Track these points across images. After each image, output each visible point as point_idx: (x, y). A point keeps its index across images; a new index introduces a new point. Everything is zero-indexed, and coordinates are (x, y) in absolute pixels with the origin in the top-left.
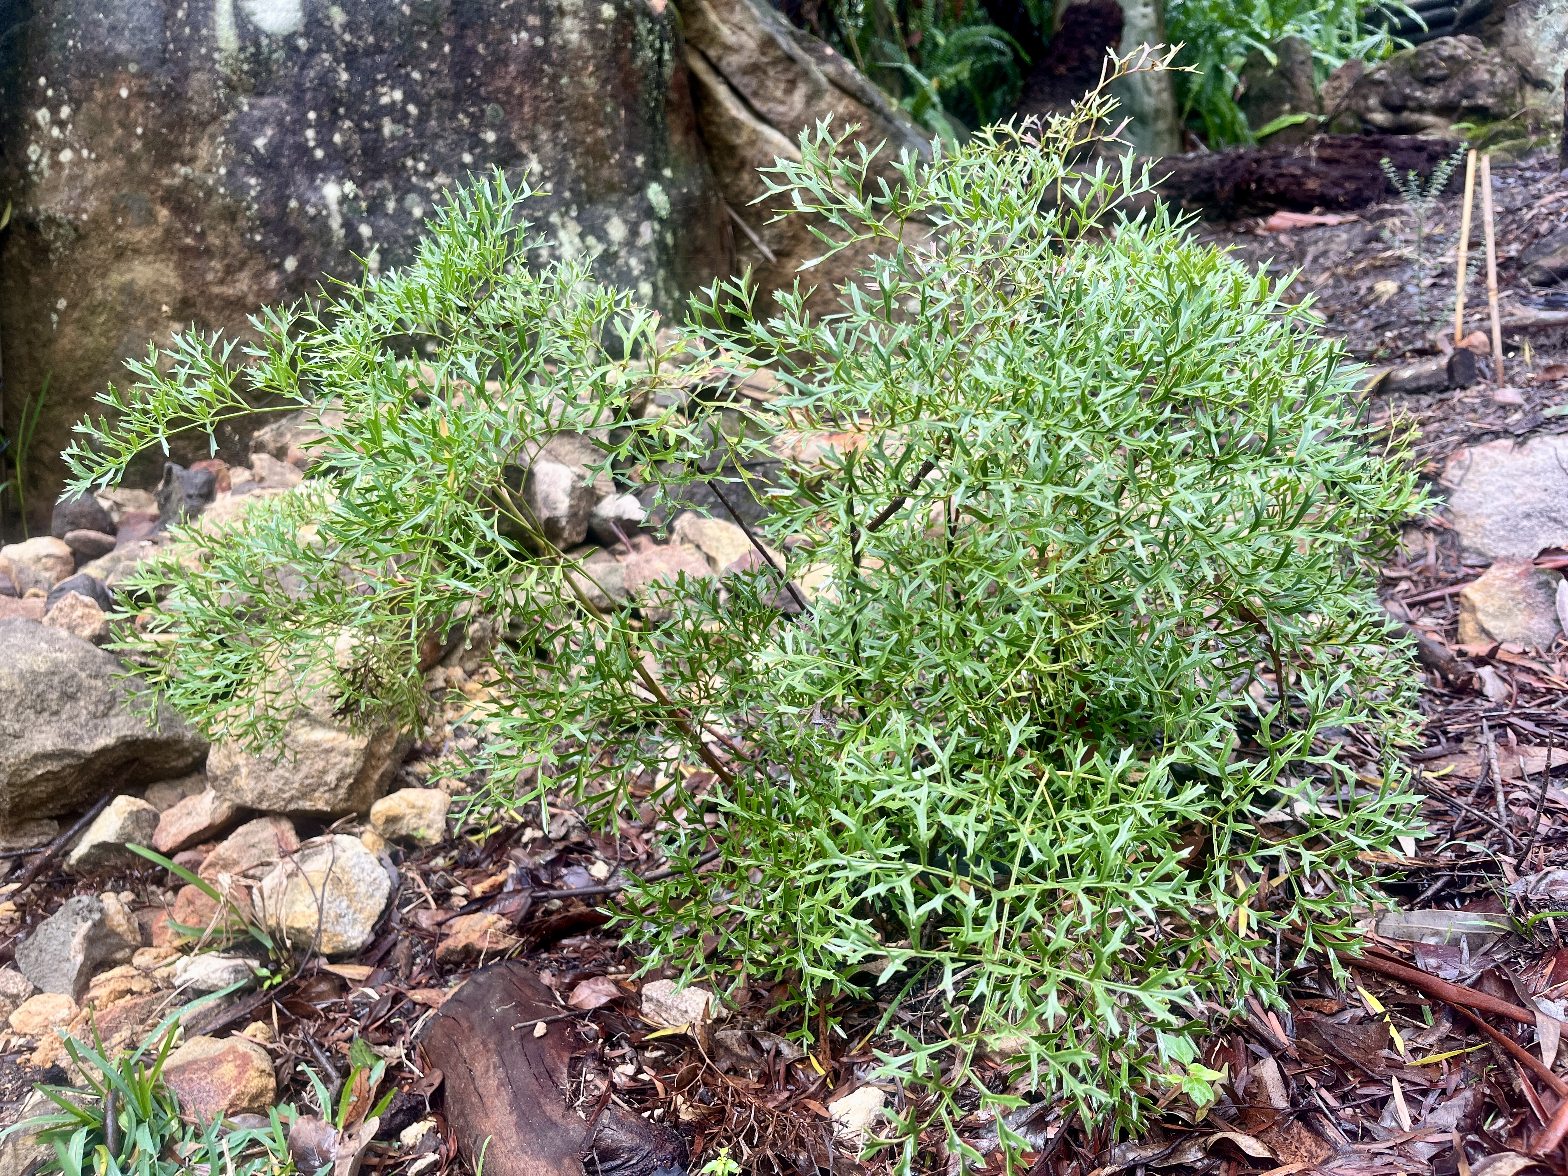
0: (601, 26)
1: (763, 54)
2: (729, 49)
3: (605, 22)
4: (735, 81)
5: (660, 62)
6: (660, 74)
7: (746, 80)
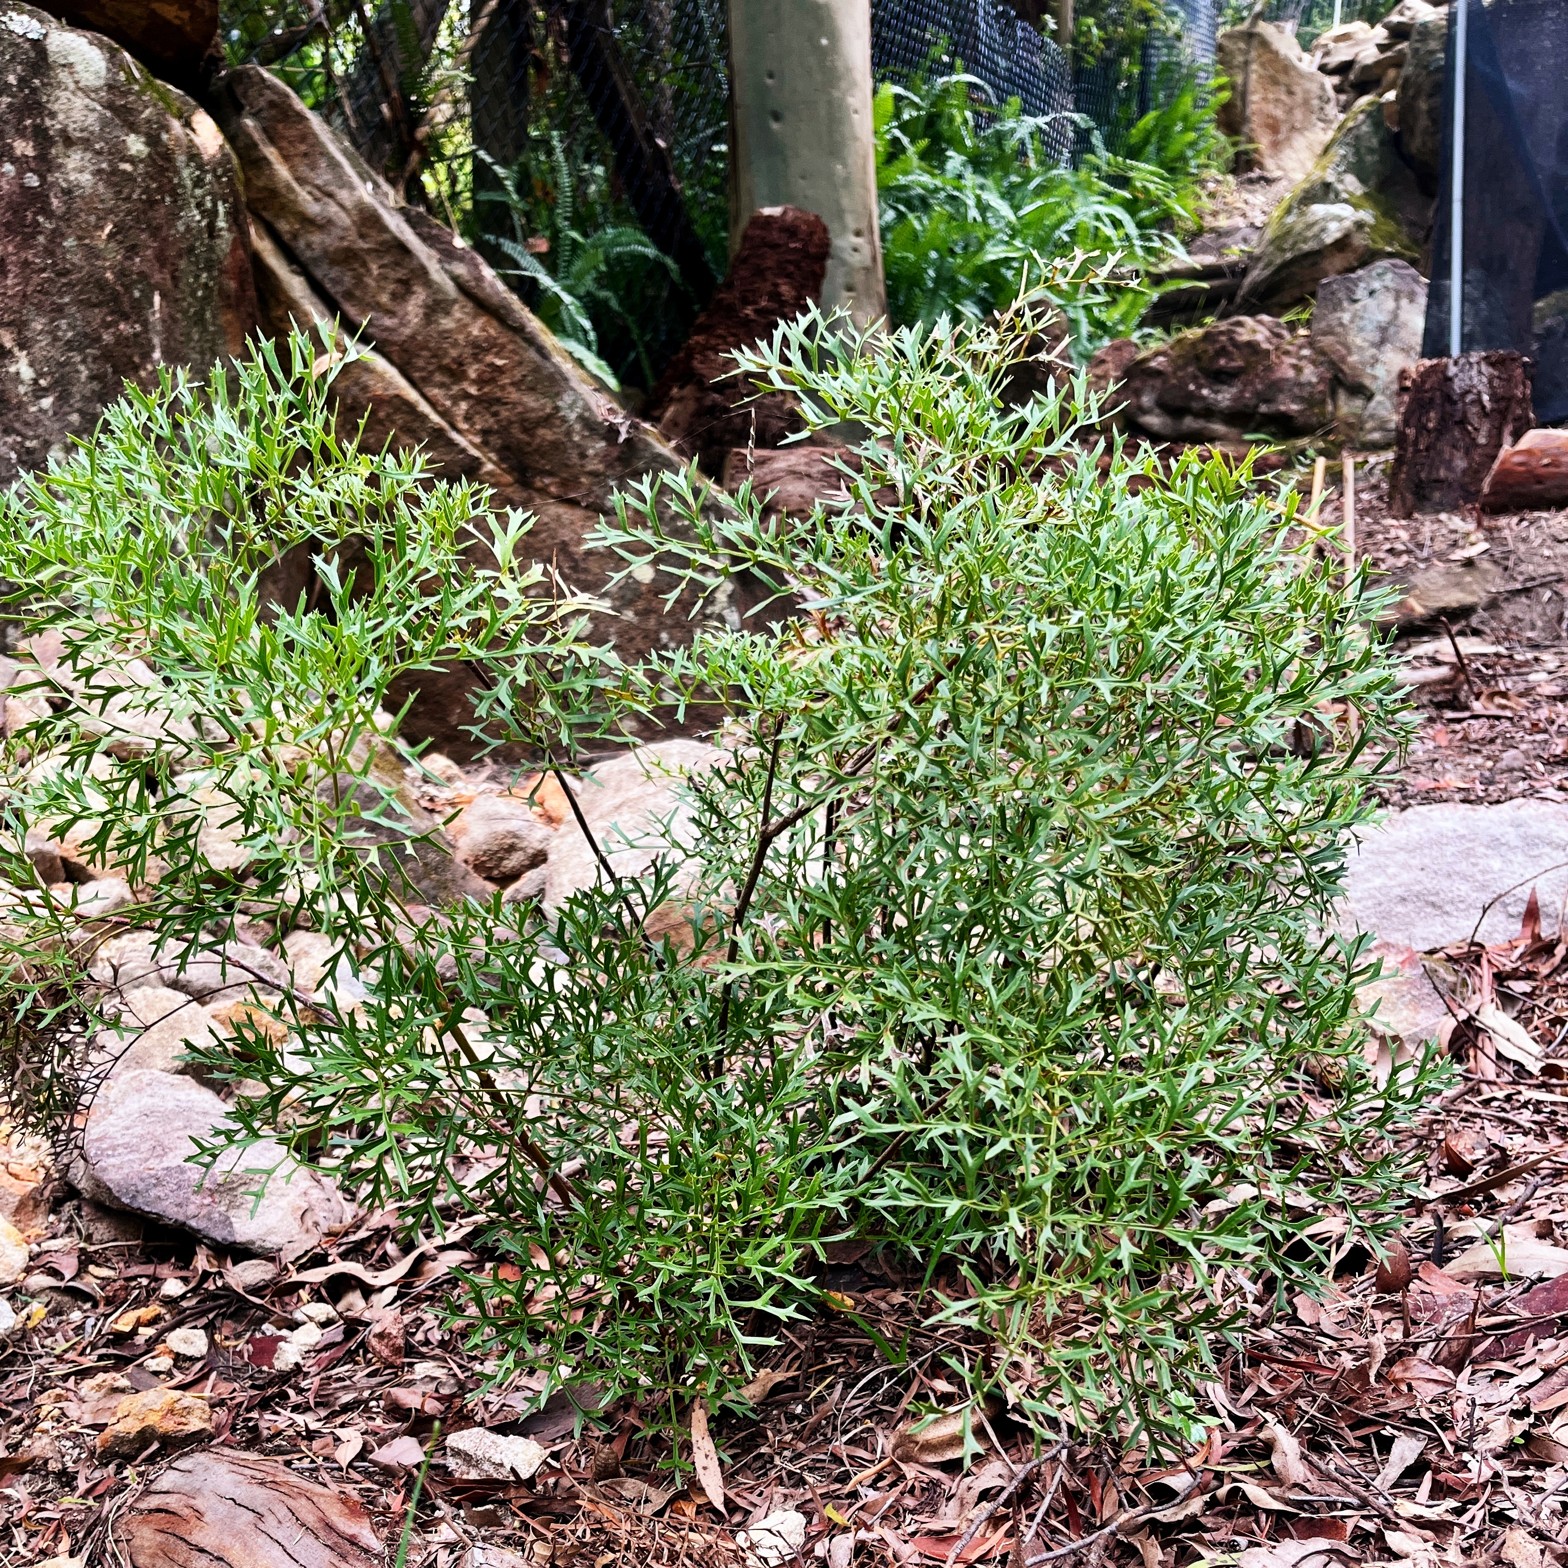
0: (127, 167)
1: (362, 236)
2: (308, 222)
3: (132, 160)
4: (319, 273)
5: (212, 230)
6: (211, 249)
7: (334, 273)
